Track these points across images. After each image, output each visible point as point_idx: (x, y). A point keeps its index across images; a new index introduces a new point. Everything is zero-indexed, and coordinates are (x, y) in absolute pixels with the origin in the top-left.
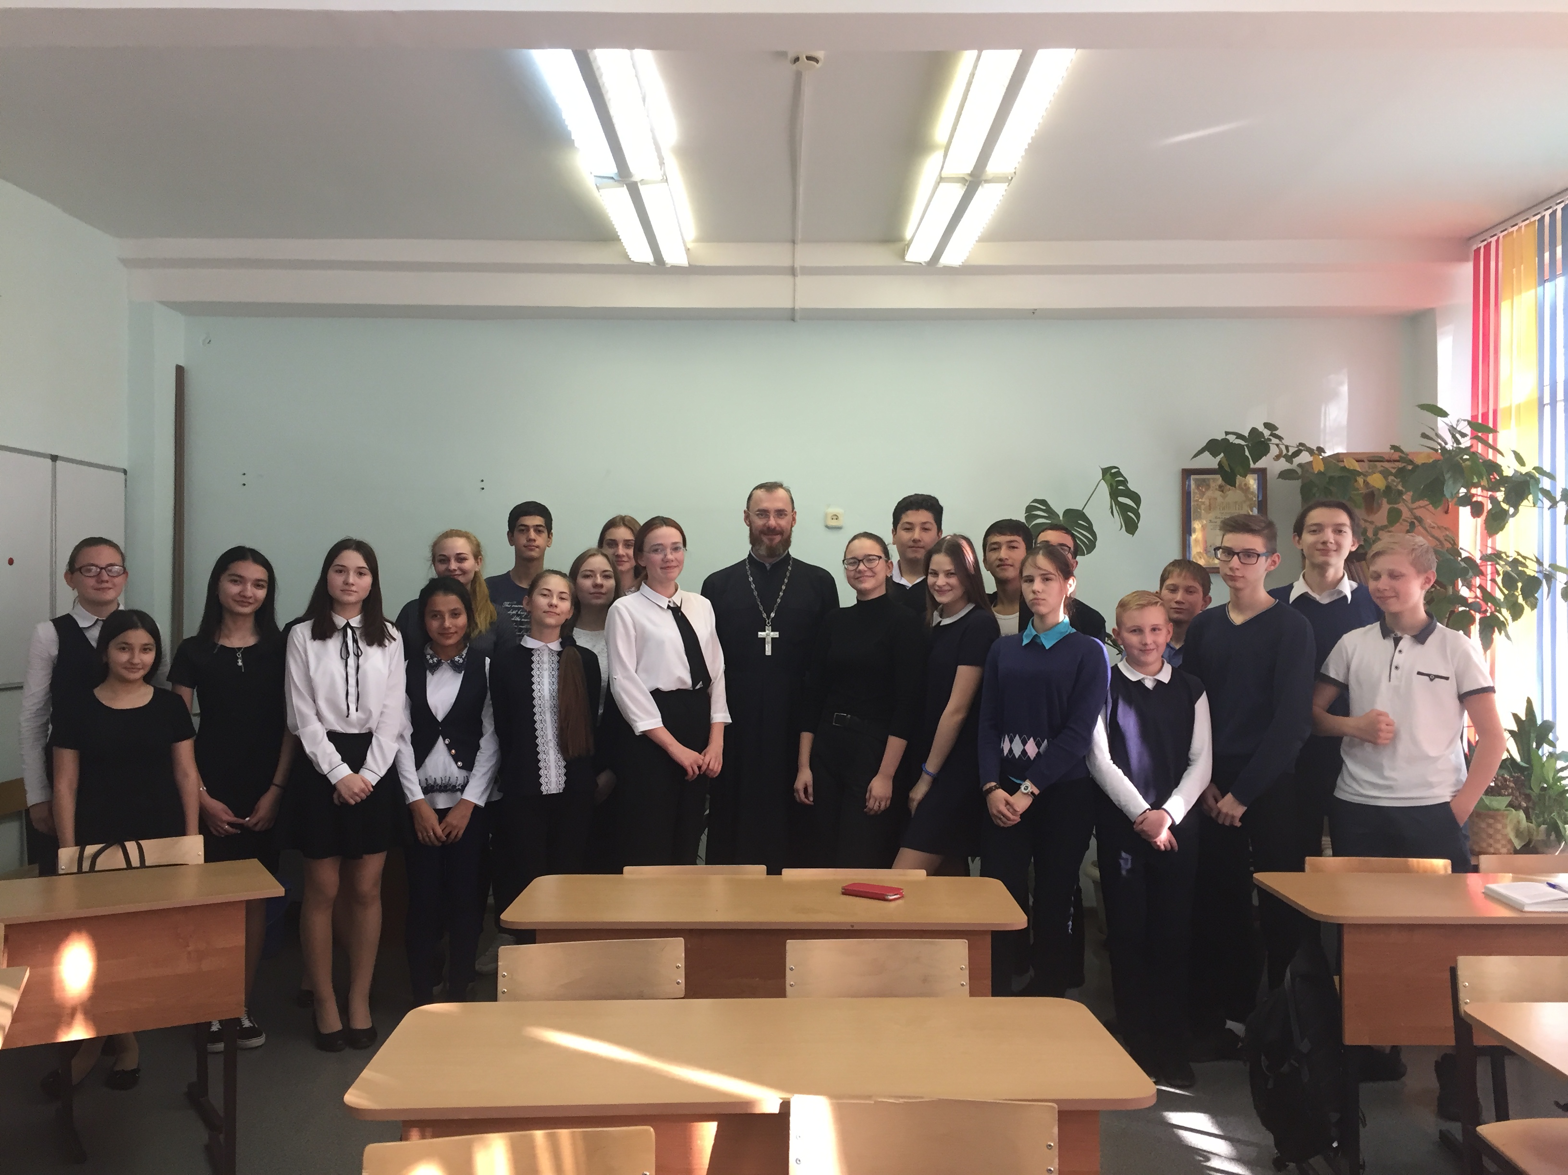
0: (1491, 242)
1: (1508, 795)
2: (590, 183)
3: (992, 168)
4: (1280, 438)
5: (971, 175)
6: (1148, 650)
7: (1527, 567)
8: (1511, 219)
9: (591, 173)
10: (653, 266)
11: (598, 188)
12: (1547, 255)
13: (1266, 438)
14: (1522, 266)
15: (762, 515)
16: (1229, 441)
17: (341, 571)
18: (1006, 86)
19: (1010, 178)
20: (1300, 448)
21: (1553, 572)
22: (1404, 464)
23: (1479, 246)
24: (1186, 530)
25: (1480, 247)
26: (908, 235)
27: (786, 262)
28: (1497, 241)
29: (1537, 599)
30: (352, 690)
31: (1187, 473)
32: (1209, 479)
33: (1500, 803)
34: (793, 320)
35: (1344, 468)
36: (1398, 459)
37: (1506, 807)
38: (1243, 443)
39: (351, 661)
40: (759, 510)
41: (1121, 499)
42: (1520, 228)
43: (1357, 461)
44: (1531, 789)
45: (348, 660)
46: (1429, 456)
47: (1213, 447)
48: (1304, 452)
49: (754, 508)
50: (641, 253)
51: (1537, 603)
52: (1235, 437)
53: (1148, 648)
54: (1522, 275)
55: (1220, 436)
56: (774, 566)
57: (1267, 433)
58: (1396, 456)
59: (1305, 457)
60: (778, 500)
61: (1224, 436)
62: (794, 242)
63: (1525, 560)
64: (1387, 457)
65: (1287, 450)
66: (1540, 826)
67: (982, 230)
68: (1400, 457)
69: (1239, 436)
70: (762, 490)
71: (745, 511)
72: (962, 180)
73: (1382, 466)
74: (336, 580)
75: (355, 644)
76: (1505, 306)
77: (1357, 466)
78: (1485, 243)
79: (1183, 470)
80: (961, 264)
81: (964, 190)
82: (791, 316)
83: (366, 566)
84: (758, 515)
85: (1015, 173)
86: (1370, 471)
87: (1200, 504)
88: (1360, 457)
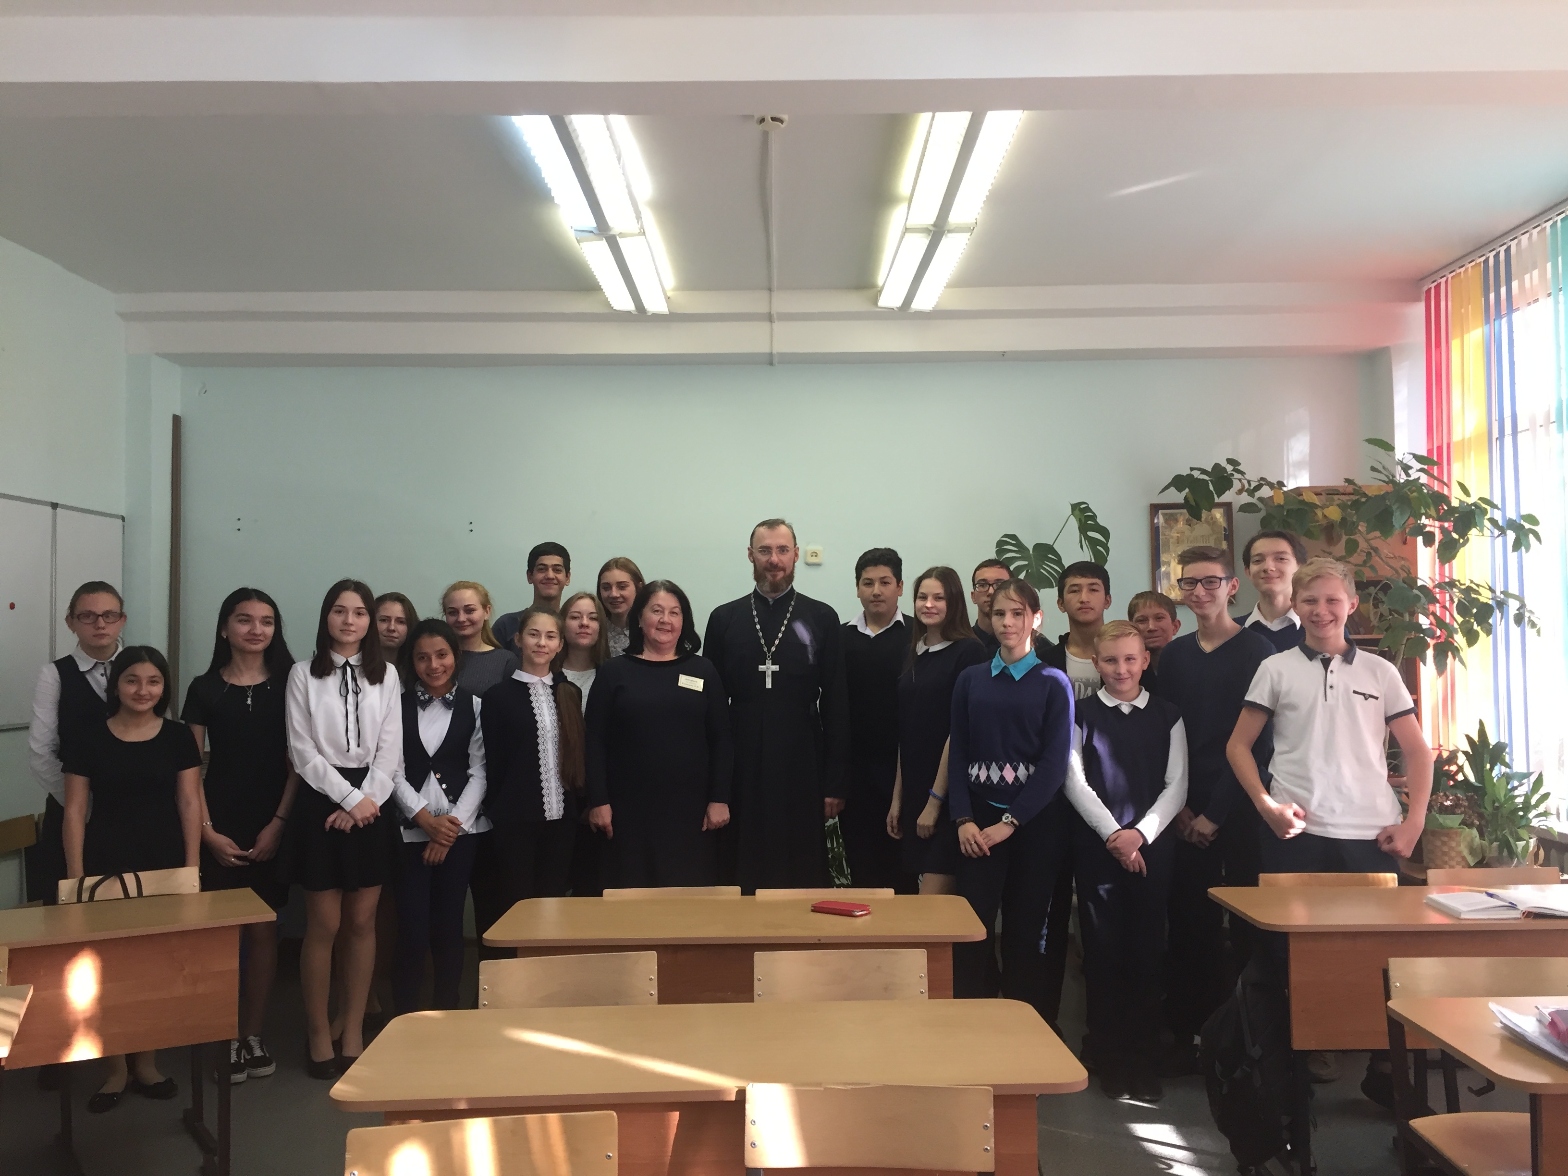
0: (1440, 282)
1: (1461, 813)
2: (571, 236)
3: (955, 218)
4: (1242, 473)
5: (935, 225)
6: (1121, 679)
7: (1480, 594)
8: (1458, 261)
9: (572, 227)
10: (636, 315)
11: (578, 241)
12: (1492, 296)
13: (1229, 473)
14: (1470, 306)
15: (764, 551)
16: (1193, 476)
17: (340, 612)
18: (961, 143)
19: (972, 228)
20: (1262, 482)
21: (1506, 599)
22: (1357, 497)
23: (1430, 286)
24: (1156, 563)
25: (1431, 288)
26: (880, 282)
27: (762, 309)
28: (1446, 282)
29: (1491, 625)
30: (352, 726)
31: (1155, 509)
32: (1176, 514)
33: (1452, 821)
34: (771, 364)
35: (1303, 502)
36: (1352, 492)
37: (1460, 825)
38: (1206, 478)
39: (351, 697)
40: (761, 547)
41: (1090, 534)
42: (1467, 270)
43: (1317, 494)
44: (1486, 808)
45: (348, 696)
46: (1380, 488)
47: (1179, 482)
48: (1264, 486)
49: (757, 545)
50: (621, 301)
51: (1491, 629)
52: (1200, 472)
53: (1122, 677)
54: (1470, 314)
55: (1185, 472)
56: (776, 601)
57: (1229, 468)
58: (1350, 489)
59: (1265, 492)
60: (780, 537)
61: (1189, 472)
62: (770, 290)
63: (1478, 587)
64: (1342, 490)
65: (1250, 485)
66: (1492, 844)
67: (949, 277)
68: (1354, 489)
69: (1203, 471)
70: (764, 527)
71: (749, 549)
72: (926, 230)
73: (1339, 499)
74: (336, 619)
75: (353, 682)
76: (1455, 344)
77: (1316, 500)
78: (1435, 284)
79: (1151, 505)
80: (932, 309)
81: (929, 239)
82: (770, 360)
83: (363, 606)
84: (760, 552)
85: (976, 223)
86: (1328, 503)
87: (1168, 537)
88: (1319, 491)
